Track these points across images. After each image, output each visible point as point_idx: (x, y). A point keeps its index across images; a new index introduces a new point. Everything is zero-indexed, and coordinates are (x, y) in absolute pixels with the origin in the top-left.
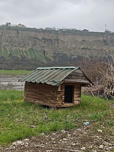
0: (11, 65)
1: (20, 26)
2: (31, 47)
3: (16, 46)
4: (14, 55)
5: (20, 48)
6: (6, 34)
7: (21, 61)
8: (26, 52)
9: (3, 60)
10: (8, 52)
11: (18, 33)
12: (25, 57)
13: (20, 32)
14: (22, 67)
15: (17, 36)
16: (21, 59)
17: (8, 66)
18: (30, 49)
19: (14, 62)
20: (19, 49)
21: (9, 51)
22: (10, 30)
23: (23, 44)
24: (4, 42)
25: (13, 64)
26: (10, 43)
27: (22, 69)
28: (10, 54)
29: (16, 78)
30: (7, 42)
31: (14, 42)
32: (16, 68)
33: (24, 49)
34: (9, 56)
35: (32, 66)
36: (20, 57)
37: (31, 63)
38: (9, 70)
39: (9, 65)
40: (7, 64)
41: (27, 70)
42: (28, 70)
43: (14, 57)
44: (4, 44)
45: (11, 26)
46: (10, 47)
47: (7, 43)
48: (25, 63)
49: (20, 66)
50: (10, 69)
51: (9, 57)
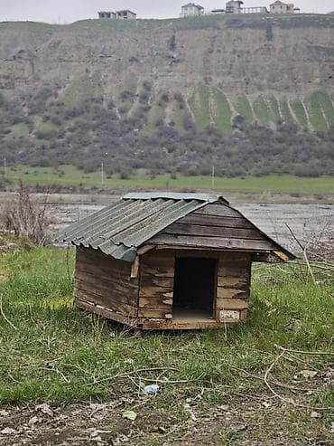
0: (241, 160)
1: (278, 9)
2: (319, 88)
3: (260, 88)
4: (255, 119)
5: (275, 94)
6: (224, 44)
7: (280, 141)
8: (298, 106)
9: (213, 142)
10: (232, 109)
11: (270, 37)
12: (293, 128)
13: (277, 31)
14: (280, 167)
15: (267, 50)
16: (279, 134)
17: (232, 164)
18: (315, 96)
19: (251, 147)
20: (272, 99)
21: (236, 108)
22: (241, 27)
23: (286, 76)
24: (218, 75)
25: (250, 153)
26: (239, 76)
27: (279, 174)
28: (239, 119)
29: (258, 207)
30: (230, 73)
31: (256, 74)
32: (259, 167)
33: (291, 97)
34: (235, 126)
35: (317, 161)
36: (273, 126)
37: (317, 147)
38: (232, 176)
39: (234, 158)
40: (229, 155)
41: (299, 174)
42: (305, 176)
43: (252, 128)
44: (219, 80)
45: (243, 12)
46: (239, 91)
47: (229, 79)
48: (292, 148)
49: (276, 161)
50: (238, 174)
51: (237, 130)
